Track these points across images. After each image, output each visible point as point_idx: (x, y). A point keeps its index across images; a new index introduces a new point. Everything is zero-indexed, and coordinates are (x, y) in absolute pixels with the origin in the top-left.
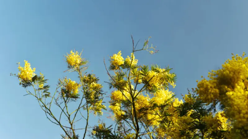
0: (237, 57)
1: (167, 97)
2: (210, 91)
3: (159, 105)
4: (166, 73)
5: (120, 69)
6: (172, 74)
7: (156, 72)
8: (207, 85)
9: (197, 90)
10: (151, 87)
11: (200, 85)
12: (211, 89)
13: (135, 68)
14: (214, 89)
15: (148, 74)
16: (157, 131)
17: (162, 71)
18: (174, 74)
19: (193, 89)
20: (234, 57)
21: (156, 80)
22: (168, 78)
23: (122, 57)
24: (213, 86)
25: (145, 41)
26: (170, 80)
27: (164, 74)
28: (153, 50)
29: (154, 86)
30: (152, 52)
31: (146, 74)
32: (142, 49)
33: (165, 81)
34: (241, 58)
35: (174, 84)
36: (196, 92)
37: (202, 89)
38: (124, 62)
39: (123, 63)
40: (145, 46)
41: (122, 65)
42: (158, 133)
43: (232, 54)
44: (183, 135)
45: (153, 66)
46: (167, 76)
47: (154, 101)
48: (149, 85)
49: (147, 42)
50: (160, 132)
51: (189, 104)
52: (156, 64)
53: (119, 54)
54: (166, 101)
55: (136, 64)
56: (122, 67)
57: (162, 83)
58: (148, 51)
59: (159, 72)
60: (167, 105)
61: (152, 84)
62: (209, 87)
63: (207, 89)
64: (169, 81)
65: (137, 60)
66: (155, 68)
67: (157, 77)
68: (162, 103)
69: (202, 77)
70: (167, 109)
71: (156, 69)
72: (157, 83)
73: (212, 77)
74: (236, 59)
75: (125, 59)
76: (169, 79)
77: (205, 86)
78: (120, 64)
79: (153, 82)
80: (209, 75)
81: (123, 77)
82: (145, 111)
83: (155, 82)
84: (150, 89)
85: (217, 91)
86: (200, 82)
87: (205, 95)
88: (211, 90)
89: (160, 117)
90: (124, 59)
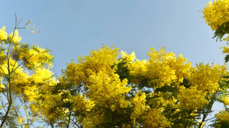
0: (107, 47)
1: (46, 76)
2: (76, 73)
3: (36, 82)
4: (46, 54)
5: (2, 44)
6: (51, 55)
7: (36, 51)
8: (75, 68)
9: (66, 72)
10: (29, 64)
11: (68, 66)
12: (77, 71)
13: (17, 44)
14: (81, 72)
15: (29, 52)
16: (31, 107)
17: (42, 51)
18: (52, 55)
19: (62, 70)
20: (104, 47)
21: (36, 58)
22: (46, 59)
23: (6, 32)
24: (80, 69)
25: (28, 21)
26: (48, 61)
27: (44, 54)
28: (35, 30)
29: (33, 64)
30: (34, 32)
31: (27, 52)
32: (24, 28)
33: (43, 60)
34: (109, 49)
35: (52, 65)
36: (65, 73)
37: (69, 70)
38: (7, 37)
39: (6, 39)
40: (27, 25)
41: (4, 40)
42: (31, 108)
43: (102, 44)
44: (52, 112)
45: (34, 45)
46: (46, 57)
47: (32, 79)
48: (28, 63)
49: (29, 21)
50: (33, 108)
51: (61, 84)
52: (37, 44)
53: (3, 29)
54: (44, 80)
55: (19, 41)
56: (5, 42)
57: (40, 62)
58: (29, 30)
59: (39, 52)
60: (44, 84)
61: (32, 62)
62: (76, 69)
63: (74, 71)
64: (46, 61)
65: (21, 38)
66: (35, 47)
67: (36, 56)
68: (41, 81)
69: (72, 60)
70: (43, 88)
71: (36, 49)
72: (36, 62)
73: (81, 61)
74: (106, 49)
75: (9, 35)
76: (48, 59)
77: (73, 68)
78: (3, 39)
79: (32, 61)
80: (78, 59)
81: (4, 51)
82: (23, 87)
83: (34, 61)
84: (28, 66)
85: (83, 73)
86: (69, 64)
87: (72, 76)
88: (78, 73)
89: (36, 94)
90: (7, 34)
